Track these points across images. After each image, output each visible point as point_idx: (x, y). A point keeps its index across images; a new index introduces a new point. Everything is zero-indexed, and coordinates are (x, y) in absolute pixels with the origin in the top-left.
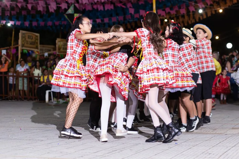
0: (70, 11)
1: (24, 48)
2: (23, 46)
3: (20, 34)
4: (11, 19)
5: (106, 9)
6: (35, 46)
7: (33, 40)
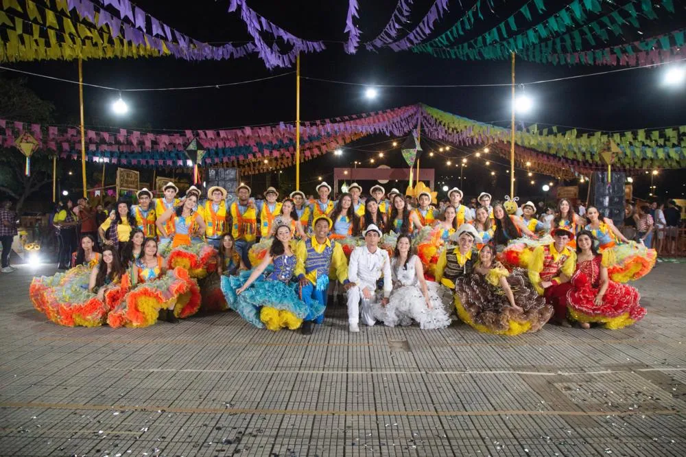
0: (192, 147)
1: (123, 188)
2: (121, 186)
3: (118, 173)
4: (103, 155)
5: (227, 146)
6: (134, 186)
7: (133, 179)
